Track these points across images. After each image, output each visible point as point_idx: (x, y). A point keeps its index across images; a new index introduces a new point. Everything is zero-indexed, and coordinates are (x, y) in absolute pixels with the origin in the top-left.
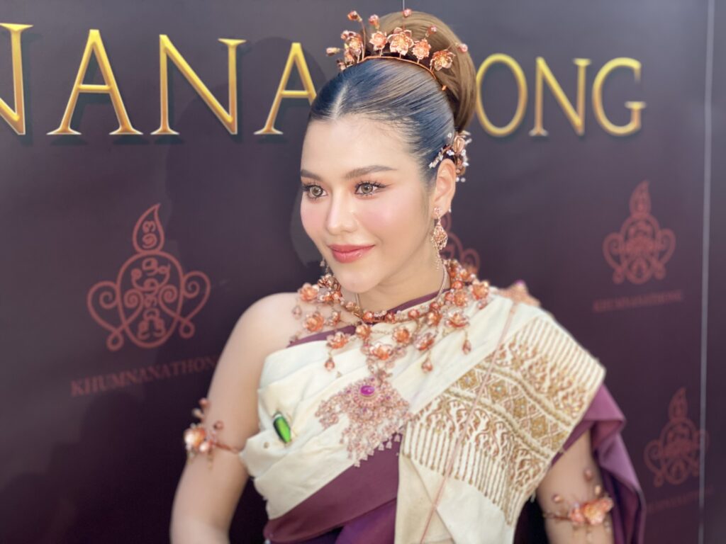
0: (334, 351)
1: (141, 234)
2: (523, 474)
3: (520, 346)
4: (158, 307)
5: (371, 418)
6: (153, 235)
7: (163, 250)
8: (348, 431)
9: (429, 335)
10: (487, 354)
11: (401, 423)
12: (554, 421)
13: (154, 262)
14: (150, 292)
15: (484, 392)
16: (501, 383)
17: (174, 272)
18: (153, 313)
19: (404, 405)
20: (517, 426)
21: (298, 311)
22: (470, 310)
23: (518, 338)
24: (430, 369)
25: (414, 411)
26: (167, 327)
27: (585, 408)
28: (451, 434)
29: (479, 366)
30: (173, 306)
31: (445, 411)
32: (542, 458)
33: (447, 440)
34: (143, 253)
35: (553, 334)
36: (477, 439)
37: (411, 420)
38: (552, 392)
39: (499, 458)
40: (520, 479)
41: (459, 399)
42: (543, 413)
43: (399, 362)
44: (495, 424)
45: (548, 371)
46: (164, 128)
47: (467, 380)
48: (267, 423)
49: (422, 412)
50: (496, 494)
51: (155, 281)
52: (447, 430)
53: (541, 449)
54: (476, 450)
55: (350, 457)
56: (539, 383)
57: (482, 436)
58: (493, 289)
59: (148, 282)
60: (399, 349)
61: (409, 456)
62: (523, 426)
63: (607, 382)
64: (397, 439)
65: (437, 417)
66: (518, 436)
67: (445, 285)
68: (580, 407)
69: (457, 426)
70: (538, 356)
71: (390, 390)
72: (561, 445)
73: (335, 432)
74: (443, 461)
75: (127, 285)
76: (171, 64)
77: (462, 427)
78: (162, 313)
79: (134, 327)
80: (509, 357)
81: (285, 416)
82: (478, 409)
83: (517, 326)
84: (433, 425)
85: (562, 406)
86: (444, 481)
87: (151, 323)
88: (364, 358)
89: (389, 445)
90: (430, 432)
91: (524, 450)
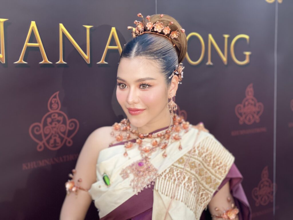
0: (127, 149)
1: (51, 103)
2: (202, 199)
3: (201, 148)
4: (58, 133)
5: (142, 176)
6: (56, 104)
7: (60, 110)
8: (133, 181)
9: (165, 143)
10: (188, 151)
11: (154, 177)
12: (215, 178)
13: (56, 115)
15: (187, 165)
16: (194, 162)
17: (64, 119)
18: (55, 136)
19: (156, 170)
20: (200, 180)
21: (112, 134)
22: (182, 133)
23: (201, 144)
24: (166, 156)
25: (160, 173)
27: (227, 173)
28: (174, 182)
29: (185, 155)
30: (64, 133)
31: (172, 173)
33: (173, 184)
34: (51, 111)
35: (214, 143)
36: (184, 184)
37: (158, 176)
38: (214, 166)
39: (193, 192)
40: (201, 201)
41: (177, 168)
42: (210, 174)
43: (153, 154)
44: (191, 179)
46: (61, 61)
47: (180, 161)
48: (100, 178)
49: (163, 173)
50: (192, 206)
51: (56, 123)
52: (173, 180)
53: (209, 189)
54: (184, 189)
55: (134, 191)
56: (209, 163)
57: (186, 183)
58: (191, 126)
59: (54, 123)
60: (154, 148)
61: (157, 191)
62: (202, 180)
63: (236, 163)
64: (153, 184)
65: (169, 175)
66: (201, 184)
67: (172, 123)
68: (225, 172)
69: (177, 179)
70: (208, 152)
71: (150, 164)
72: (217, 188)
73: (128, 181)
74: (171, 192)
75: (45, 124)
76: (64, 35)
77: (178, 179)
78: (59, 136)
79: (48, 142)
80: (197, 152)
81: (108, 175)
82: (185, 172)
83: (200, 140)
84: (167, 178)
85: (218, 172)
87: (55, 140)
88: (139, 152)
89: (150, 186)
90: (166, 181)
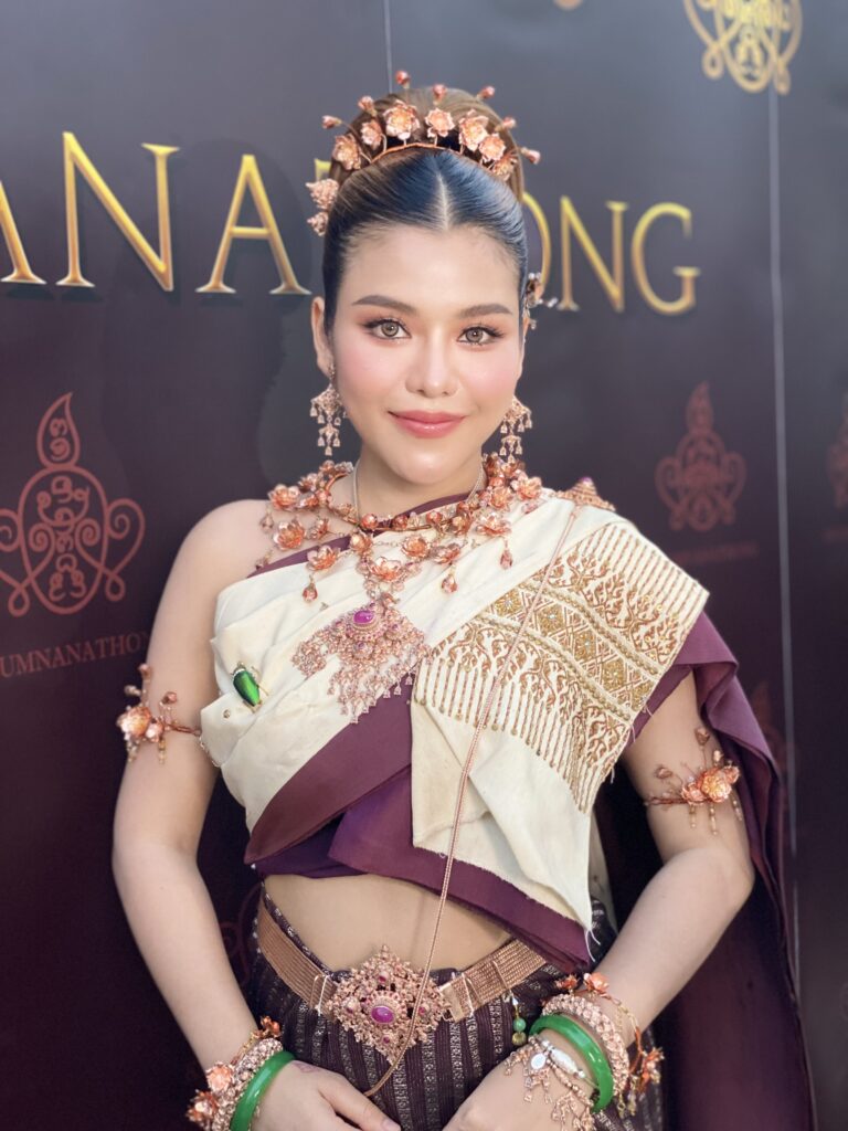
0: (317, 575)
1: (48, 438)
3: (583, 561)
4: (75, 551)
5: (371, 657)
6: (64, 440)
7: (77, 465)
8: (338, 676)
9: (451, 547)
10: (536, 570)
11: (414, 660)
12: (635, 668)
13: (68, 482)
14: (64, 529)
15: (530, 620)
16: (556, 610)
18: (67, 561)
19: (418, 636)
20: (583, 672)
21: (268, 522)
22: (514, 514)
23: (581, 550)
24: (454, 588)
25: (433, 643)
26: (89, 583)
27: (678, 648)
28: (484, 671)
29: (523, 585)
30: (95, 551)
31: (476, 643)
32: (621, 720)
33: (480, 679)
34: (51, 468)
35: (632, 545)
36: (523, 678)
37: (427, 656)
38: (632, 625)
39: (556, 707)
41: (495, 627)
42: (620, 656)
43: (409, 583)
44: (547, 663)
45: (624, 596)
46: (74, 277)
47: (507, 604)
48: (226, 683)
49: (442, 644)
50: (554, 754)
51: (68, 511)
52: (479, 665)
53: (618, 707)
54: (523, 693)
55: (344, 712)
56: (613, 613)
57: (529, 677)
58: (549, 491)
59: (60, 512)
60: (411, 564)
61: (423, 703)
62: (592, 673)
64: (409, 680)
65: (464, 650)
66: (587, 687)
67: (479, 484)
68: (671, 647)
69: (494, 661)
70: (610, 575)
71: (398, 618)
72: (645, 702)
73: (322, 678)
74: (474, 707)
75: (31, 517)
76: (81, 179)
77: (500, 663)
78: (81, 559)
79: (43, 580)
80: (567, 575)
81: (250, 670)
82: (523, 642)
83: (582, 532)
84: (459, 660)
85: (645, 647)
86: (476, 736)
87: (67, 575)
88: (361, 579)
89: (398, 690)
90: (455, 669)
91: (594, 708)
